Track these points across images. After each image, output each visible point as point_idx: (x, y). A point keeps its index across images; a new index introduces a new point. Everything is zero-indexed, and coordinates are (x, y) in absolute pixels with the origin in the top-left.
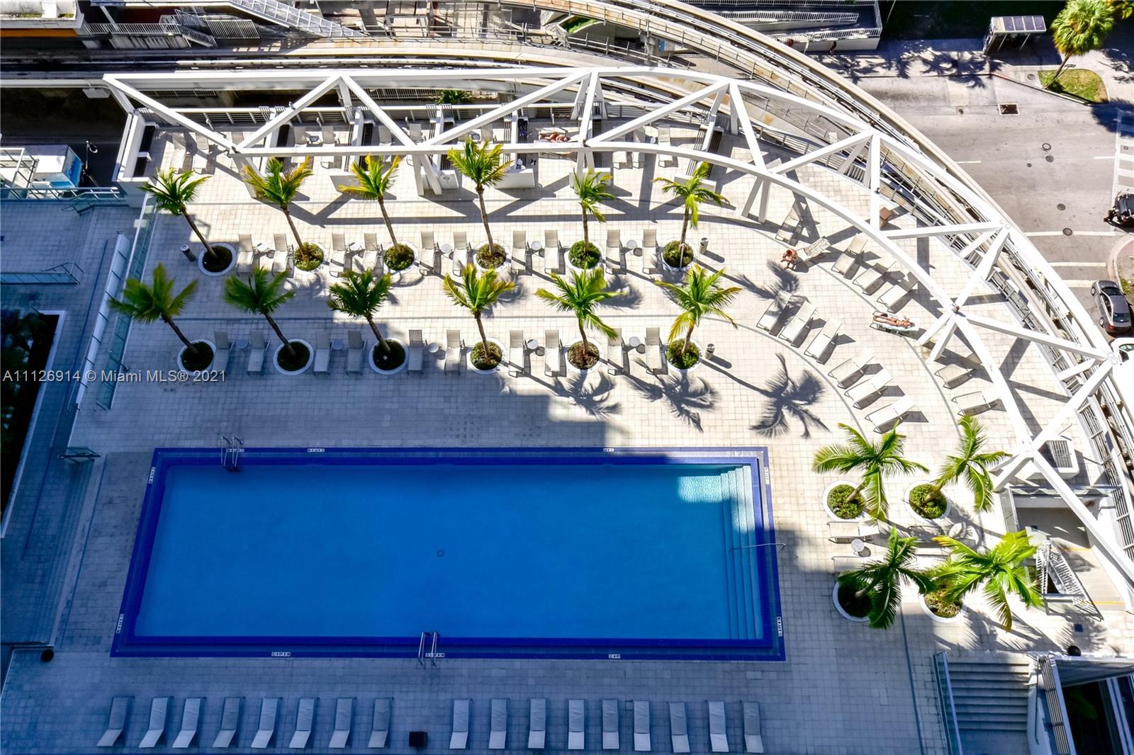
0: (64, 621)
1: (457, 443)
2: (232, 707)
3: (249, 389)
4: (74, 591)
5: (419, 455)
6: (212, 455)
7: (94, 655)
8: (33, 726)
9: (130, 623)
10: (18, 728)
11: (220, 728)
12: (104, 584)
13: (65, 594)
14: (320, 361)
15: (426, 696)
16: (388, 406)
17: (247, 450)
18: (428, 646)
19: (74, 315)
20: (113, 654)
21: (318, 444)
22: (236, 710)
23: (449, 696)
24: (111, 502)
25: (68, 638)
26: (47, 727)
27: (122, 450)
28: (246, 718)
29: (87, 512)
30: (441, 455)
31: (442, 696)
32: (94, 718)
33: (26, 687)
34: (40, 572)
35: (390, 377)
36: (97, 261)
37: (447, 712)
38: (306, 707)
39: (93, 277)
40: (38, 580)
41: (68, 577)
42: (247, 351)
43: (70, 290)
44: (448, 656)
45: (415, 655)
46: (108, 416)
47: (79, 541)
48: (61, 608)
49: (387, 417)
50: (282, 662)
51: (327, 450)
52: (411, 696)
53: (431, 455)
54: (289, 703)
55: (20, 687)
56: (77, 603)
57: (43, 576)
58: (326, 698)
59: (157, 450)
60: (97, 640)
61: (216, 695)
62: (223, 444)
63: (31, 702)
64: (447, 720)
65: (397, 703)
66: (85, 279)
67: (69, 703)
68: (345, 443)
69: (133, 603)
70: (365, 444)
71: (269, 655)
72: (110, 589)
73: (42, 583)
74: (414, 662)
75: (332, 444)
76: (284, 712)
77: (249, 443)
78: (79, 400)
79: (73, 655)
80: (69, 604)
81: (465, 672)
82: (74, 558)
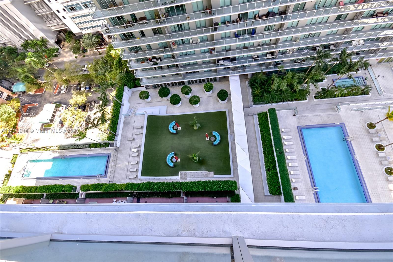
0: (302, 116)
1: (370, 192)
2: (293, 150)
3: (367, 139)
4: (308, 116)
5: (363, 182)
6: (347, 135)
7: (296, 123)
8: (282, 117)
9: (304, 128)
10: (281, 115)
11: (288, 149)
12: (311, 121)
13: (307, 115)
14: (382, 154)
15: (304, 189)
16: (374, 173)
17: (350, 142)
18: (315, 189)
19: (371, 97)
20: (297, 126)
21: (358, 157)
22: (292, 151)
23: (305, 194)
24: (329, 117)
25: (298, 118)
26: (282, 119)
27: (341, 116)
28: (291, 153)
29: (325, 114)
30: (365, 188)
31: (305, 193)
32: (285, 126)
33: (288, 114)
34: (309, 109)
35: (383, 172)
36: (388, 98)
37: (301, 194)
38: (296, 165)
39: (383, 98)
40: (307, 109)
41: (310, 114)
42: (377, 136)
43: (377, 94)
44: (314, 194)
45: (312, 187)
46: (349, 111)
47: (318, 114)
48: (303, 115)
49: (371, 173)
50: (303, 158)
51: (357, 160)
52: (303, 186)
53: (364, 186)
54: (295, 161)
55: (288, 113)
56: (306, 117)
57: (308, 110)
58: (298, 168)
59: (344, 123)
60: (299, 123)
61: (294, 147)
62: (350, 136)
63: (286, 115)
64: (300, 194)
65: (301, 183)
66: (382, 97)
67: (287, 121)
68: (360, 164)
69: (308, 127)
70: (361, 168)
71: (304, 155)
72: (310, 122)
73: (307, 110)
74: (311, 186)
75: (359, 161)
76: (294, 160)
77: (352, 142)
78: (350, 105)
79: (296, 120)
80: (305, 116)
81: (311, 198)
82: (314, 114)
